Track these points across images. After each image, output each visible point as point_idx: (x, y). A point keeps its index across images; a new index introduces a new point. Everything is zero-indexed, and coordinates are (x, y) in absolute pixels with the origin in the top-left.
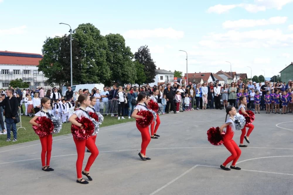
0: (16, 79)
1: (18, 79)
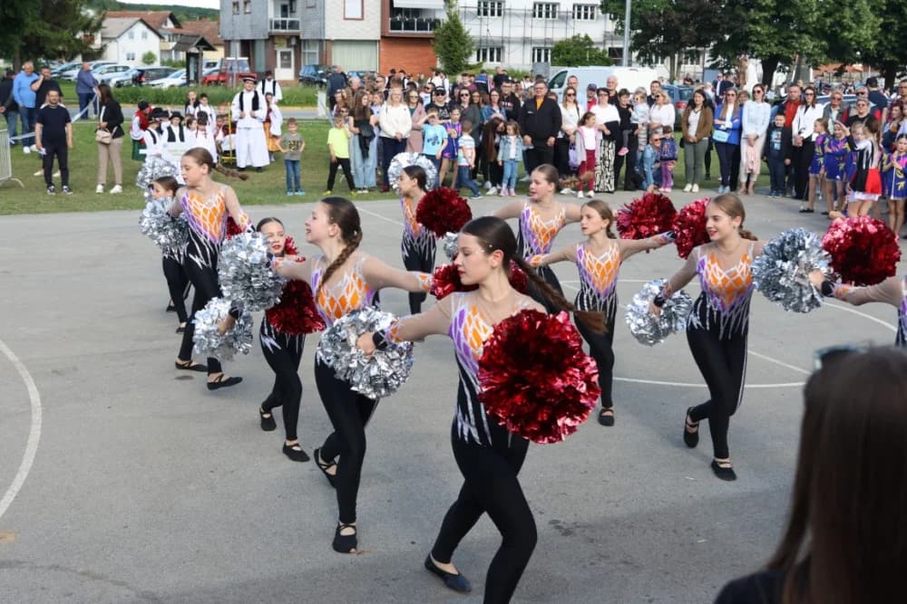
0: (574, 37)
1: (579, 35)
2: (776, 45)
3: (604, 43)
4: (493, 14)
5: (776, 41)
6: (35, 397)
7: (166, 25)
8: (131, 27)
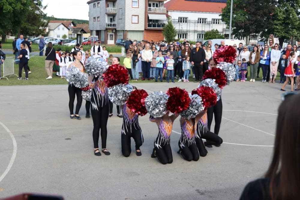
0: (212, 30)
1: (214, 29)
2: (284, 33)
3: (223, 32)
4: (184, 22)
5: (284, 31)
6: (15, 144)
7: (71, 25)
8: (59, 26)
